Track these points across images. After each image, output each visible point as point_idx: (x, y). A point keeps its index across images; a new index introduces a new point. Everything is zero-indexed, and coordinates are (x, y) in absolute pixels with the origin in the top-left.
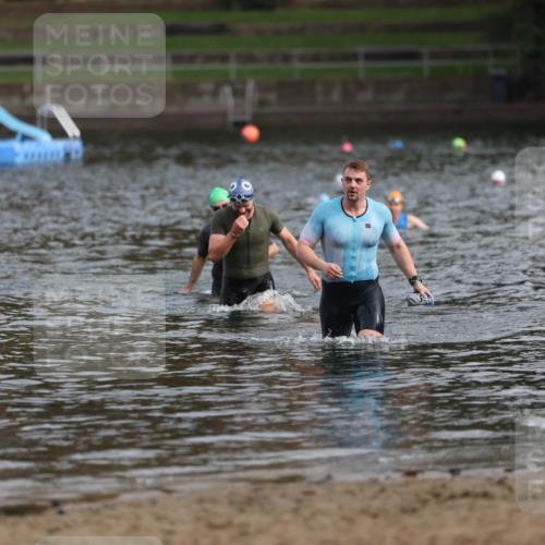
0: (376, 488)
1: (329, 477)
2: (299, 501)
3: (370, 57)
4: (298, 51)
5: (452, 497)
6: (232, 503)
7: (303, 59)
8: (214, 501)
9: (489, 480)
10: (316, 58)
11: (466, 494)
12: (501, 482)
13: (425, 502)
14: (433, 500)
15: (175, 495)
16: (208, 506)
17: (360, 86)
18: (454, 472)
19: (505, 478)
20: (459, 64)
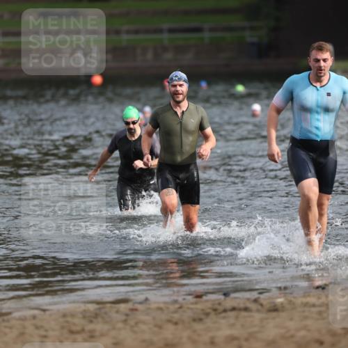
0: (177, 306)
1: (147, 299)
2: (127, 315)
3: (171, 31)
4: (125, 28)
5: (225, 311)
6: (84, 317)
7: (128, 32)
8: (73, 315)
9: (248, 299)
10: (137, 32)
11: (234, 309)
12: (256, 301)
13: (207, 314)
14: (213, 313)
15: (47, 313)
16: (69, 319)
17: (165, 49)
18: (226, 295)
19: (259, 298)
20: (228, 35)
